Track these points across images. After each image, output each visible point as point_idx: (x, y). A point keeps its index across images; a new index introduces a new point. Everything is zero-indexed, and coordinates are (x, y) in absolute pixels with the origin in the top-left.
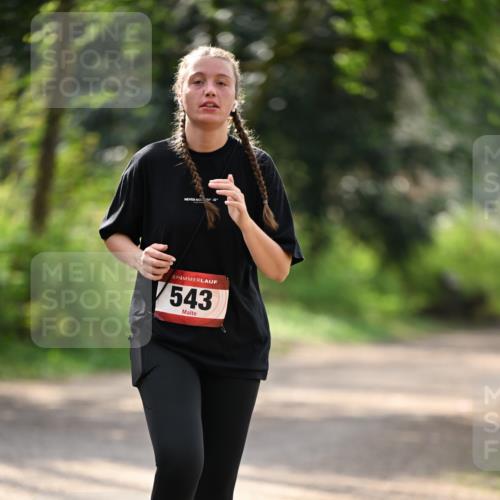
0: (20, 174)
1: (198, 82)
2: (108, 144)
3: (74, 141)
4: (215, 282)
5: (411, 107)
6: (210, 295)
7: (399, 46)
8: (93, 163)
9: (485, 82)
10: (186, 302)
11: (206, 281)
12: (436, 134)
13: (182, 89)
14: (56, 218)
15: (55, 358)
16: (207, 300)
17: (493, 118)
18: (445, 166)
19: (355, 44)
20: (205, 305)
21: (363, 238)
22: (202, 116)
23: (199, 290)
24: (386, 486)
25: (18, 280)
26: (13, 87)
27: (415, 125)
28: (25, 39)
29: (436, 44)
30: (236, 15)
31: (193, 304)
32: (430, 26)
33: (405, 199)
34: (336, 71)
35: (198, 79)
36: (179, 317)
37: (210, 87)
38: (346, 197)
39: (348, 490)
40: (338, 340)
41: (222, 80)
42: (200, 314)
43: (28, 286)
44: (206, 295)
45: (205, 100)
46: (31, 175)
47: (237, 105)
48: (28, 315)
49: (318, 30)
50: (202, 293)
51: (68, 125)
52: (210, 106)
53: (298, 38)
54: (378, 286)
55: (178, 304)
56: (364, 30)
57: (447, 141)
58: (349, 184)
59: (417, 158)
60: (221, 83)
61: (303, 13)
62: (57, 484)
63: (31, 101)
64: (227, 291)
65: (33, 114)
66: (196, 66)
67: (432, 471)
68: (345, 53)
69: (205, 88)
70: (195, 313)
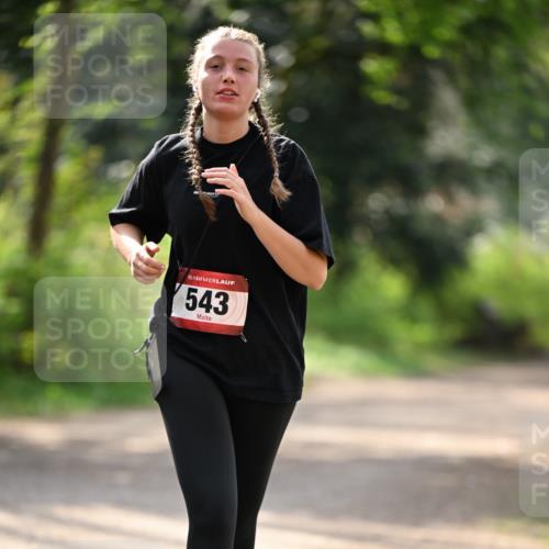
0: (16, 191)
1: (216, 67)
2: (113, 158)
3: (75, 155)
4: (232, 283)
5: (445, 118)
6: (226, 298)
7: (432, 51)
8: (96, 178)
9: (526, 91)
10: (201, 305)
11: (223, 282)
12: (473, 147)
13: (198, 74)
14: (55, 240)
15: (54, 394)
16: (224, 303)
17: (537, 131)
18: (482, 183)
19: (383, 48)
20: (220, 309)
21: (393, 261)
22: (218, 105)
23: (215, 292)
24: (417, 534)
25: (14, 308)
26: (8, 95)
27: (450, 138)
28: (21, 44)
29: (473, 48)
30: (253, 17)
31: (208, 307)
32: (467, 30)
33: (438, 219)
34: (362, 79)
35: (215, 63)
37: (229, 73)
38: (373, 216)
39: (376, 539)
40: (365, 374)
41: (244, 65)
42: (215, 319)
44: (222, 298)
45: (222, 86)
46: (28, 192)
47: (259, 91)
49: (343, 34)
50: (218, 296)
51: (69, 138)
52: (228, 93)
53: (321, 43)
54: (409, 314)
55: (193, 308)
56: (393, 33)
57: (485, 155)
58: (378, 202)
59: (452, 174)
60: (241, 68)
61: (327, 15)
62: (57, 532)
64: (247, 294)
65: (29, 126)
66: (215, 48)
67: (469, 518)
68: (374, 58)
69: (222, 74)
70: (210, 319)
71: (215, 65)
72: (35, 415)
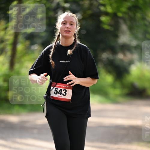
0: (6, 53)
1: (64, 24)
2: (32, 44)
4: (68, 87)
5: (123, 33)
6: (66, 91)
7: (120, 15)
8: (28, 50)
9: (146, 25)
10: (59, 93)
11: (65, 86)
12: (131, 41)
13: (59, 25)
14: (17, 66)
15: (16, 108)
17: (148, 36)
18: (134, 51)
19: (106, 14)
20: (64, 94)
21: (109, 72)
22: (65, 34)
23: (63, 89)
24: (115, 146)
25: (5, 85)
27: (125, 38)
28: (7, 13)
29: (131, 14)
30: (71, 5)
31: (61, 94)
32: (129, 9)
33: (122, 60)
34: (101, 22)
35: (64, 22)
36: (57, 98)
37: (68, 25)
38: (104, 60)
39: (104, 148)
40: (101, 103)
41: (72, 23)
42: (63, 97)
43: (8, 86)
44: (65, 91)
45: (66, 29)
46: (9, 53)
47: (76, 31)
48: (8, 95)
49: (95, 10)
50: (64, 90)
51: (21, 38)
52: (68, 31)
53: (89, 12)
54: (113, 86)
55: (57, 94)
56: (109, 10)
57: (134, 43)
58: (105, 56)
59: (125, 48)
61: (91, 5)
62: (17, 146)
63: (9, 31)
64: (72, 90)
65: (10, 35)
66: (64, 18)
68: (104, 16)
69: (66, 26)
70: (61, 97)
71: (64, 23)
72: (11, 114)
